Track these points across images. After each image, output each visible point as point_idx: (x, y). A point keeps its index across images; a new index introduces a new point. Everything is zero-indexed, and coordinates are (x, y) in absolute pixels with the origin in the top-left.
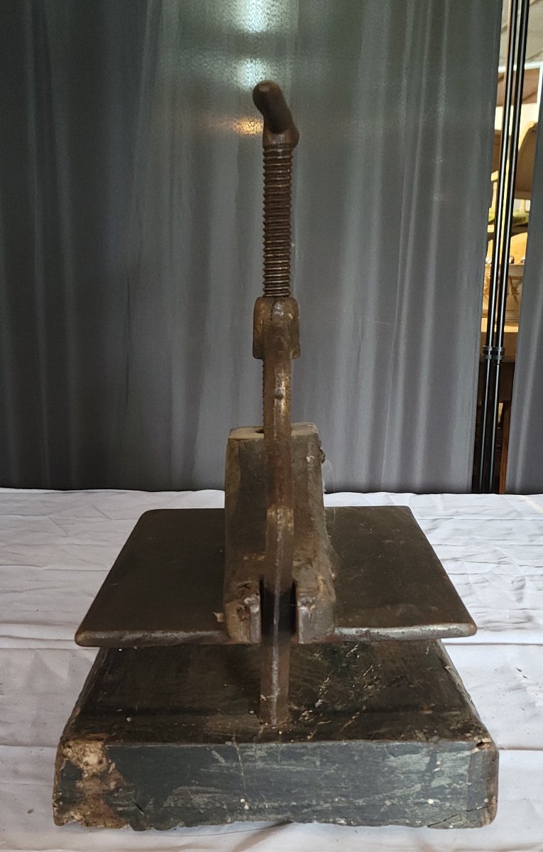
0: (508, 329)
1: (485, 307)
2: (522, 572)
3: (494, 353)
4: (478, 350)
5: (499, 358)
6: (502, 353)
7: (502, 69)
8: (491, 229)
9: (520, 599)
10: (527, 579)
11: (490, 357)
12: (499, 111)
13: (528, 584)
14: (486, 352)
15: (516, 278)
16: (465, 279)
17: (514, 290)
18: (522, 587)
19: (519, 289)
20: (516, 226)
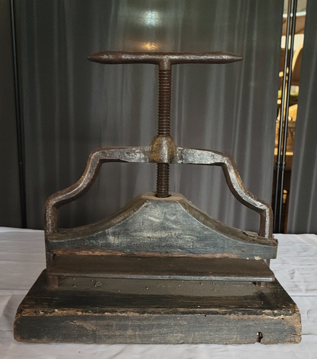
0: (288, 154)
1: (277, 142)
2: (294, 267)
3: (281, 165)
4: (273, 164)
5: (283, 167)
6: (285, 165)
7: (285, 16)
8: (279, 102)
9: (292, 278)
10: (296, 270)
11: (279, 166)
12: (283, 38)
13: (296, 272)
14: (277, 164)
15: (292, 128)
16: (266, 128)
17: (292, 134)
18: (293, 273)
19: (294, 134)
20: (292, 100)
